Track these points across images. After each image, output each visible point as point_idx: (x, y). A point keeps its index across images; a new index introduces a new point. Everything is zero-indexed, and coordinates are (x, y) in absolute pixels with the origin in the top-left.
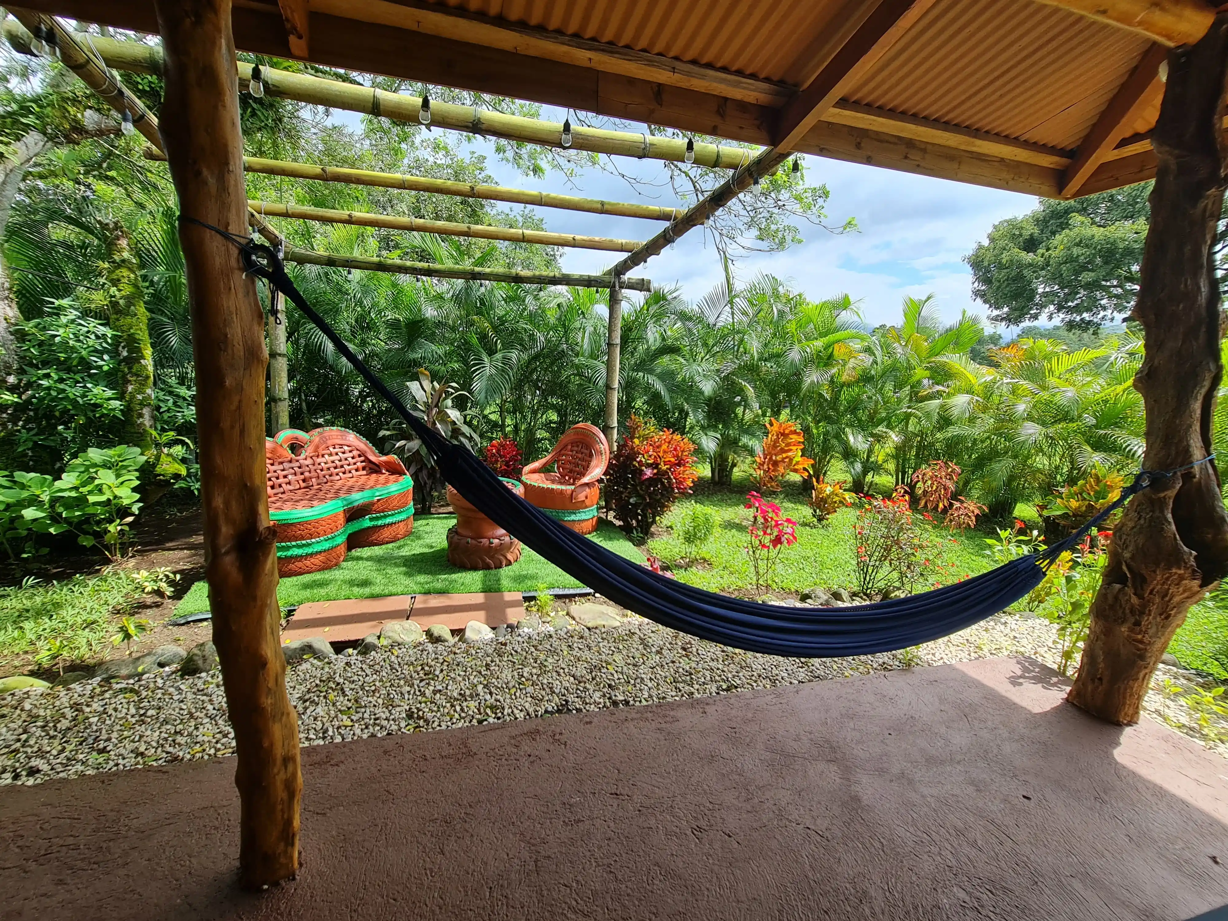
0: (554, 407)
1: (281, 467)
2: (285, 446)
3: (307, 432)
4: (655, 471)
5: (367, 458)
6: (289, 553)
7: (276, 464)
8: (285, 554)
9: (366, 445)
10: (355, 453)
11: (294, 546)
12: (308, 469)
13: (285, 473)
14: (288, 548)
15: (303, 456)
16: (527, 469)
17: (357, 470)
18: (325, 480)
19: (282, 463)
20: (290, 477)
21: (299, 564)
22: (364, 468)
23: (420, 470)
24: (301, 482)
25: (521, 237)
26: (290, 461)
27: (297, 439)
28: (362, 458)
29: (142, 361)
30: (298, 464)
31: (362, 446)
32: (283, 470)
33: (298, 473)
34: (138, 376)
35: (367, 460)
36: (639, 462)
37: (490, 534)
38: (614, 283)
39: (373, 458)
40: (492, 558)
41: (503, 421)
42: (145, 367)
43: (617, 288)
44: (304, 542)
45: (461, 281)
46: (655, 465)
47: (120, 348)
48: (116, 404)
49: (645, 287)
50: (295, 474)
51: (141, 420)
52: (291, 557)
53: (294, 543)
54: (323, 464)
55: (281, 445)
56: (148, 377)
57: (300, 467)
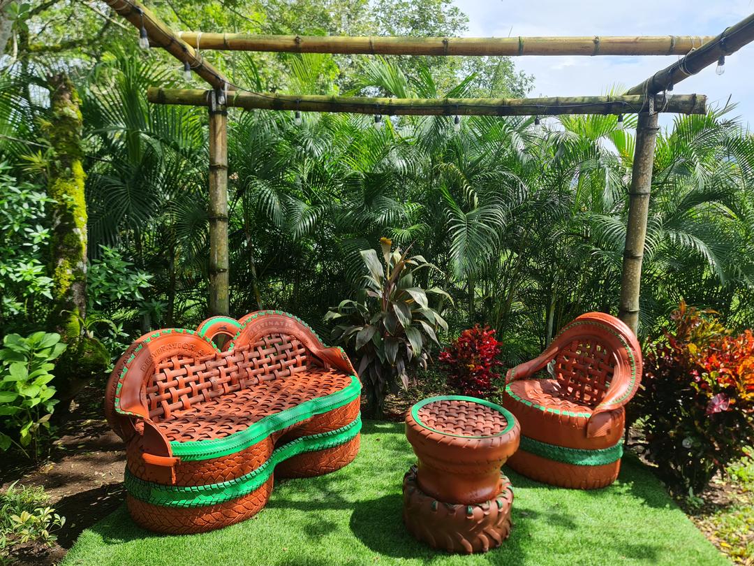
0: (535, 274)
1: (203, 366)
2: (209, 339)
3: (237, 319)
4: (732, 401)
5: (307, 349)
6: (195, 501)
7: (197, 363)
8: (189, 502)
9: (307, 332)
10: (295, 343)
11: (201, 492)
12: (236, 367)
13: (206, 374)
14: (193, 495)
15: (230, 351)
16: (512, 373)
17: (295, 365)
18: (256, 381)
19: (204, 362)
20: (213, 379)
21: (206, 517)
22: (304, 363)
23: (371, 365)
24: (226, 385)
25: (517, 47)
26: (215, 359)
27: (224, 328)
28: (303, 350)
29: (74, 230)
30: (223, 362)
31: (303, 335)
32: (205, 371)
33: (223, 374)
34: (69, 247)
35: (308, 352)
36: (699, 384)
37: (468, 495)
38: (648, 104)
39: (314, 349)
40: (471, 537)
41: (472, 291)
42: (77, 237)
43: (652, 111)
44: (214, 486)
45: (430, 119)
46: (730, 392)
47: (54, 216)
48: (45, 280)
49: (697, 107)
50: (220, 375)
51: (70, 298)
52: (197, 507)
53: (201, 488)
54: (254, 360)
55: (204, 339)
56: (80, 248)
57: (226, 366)
